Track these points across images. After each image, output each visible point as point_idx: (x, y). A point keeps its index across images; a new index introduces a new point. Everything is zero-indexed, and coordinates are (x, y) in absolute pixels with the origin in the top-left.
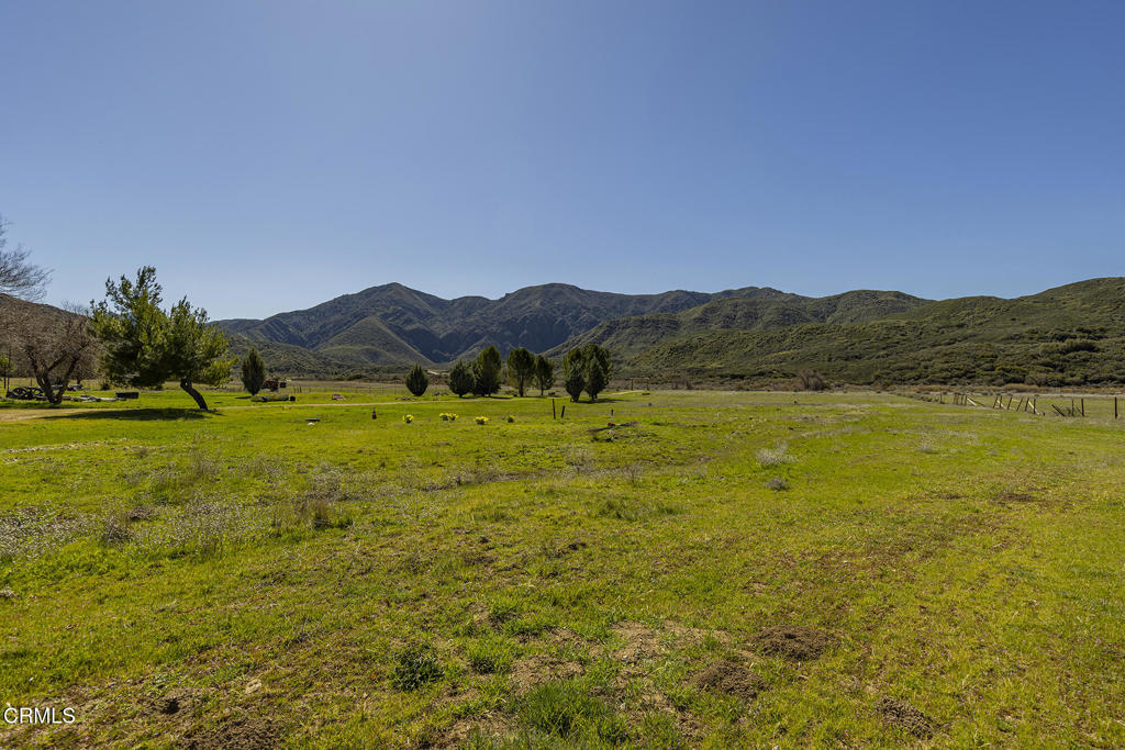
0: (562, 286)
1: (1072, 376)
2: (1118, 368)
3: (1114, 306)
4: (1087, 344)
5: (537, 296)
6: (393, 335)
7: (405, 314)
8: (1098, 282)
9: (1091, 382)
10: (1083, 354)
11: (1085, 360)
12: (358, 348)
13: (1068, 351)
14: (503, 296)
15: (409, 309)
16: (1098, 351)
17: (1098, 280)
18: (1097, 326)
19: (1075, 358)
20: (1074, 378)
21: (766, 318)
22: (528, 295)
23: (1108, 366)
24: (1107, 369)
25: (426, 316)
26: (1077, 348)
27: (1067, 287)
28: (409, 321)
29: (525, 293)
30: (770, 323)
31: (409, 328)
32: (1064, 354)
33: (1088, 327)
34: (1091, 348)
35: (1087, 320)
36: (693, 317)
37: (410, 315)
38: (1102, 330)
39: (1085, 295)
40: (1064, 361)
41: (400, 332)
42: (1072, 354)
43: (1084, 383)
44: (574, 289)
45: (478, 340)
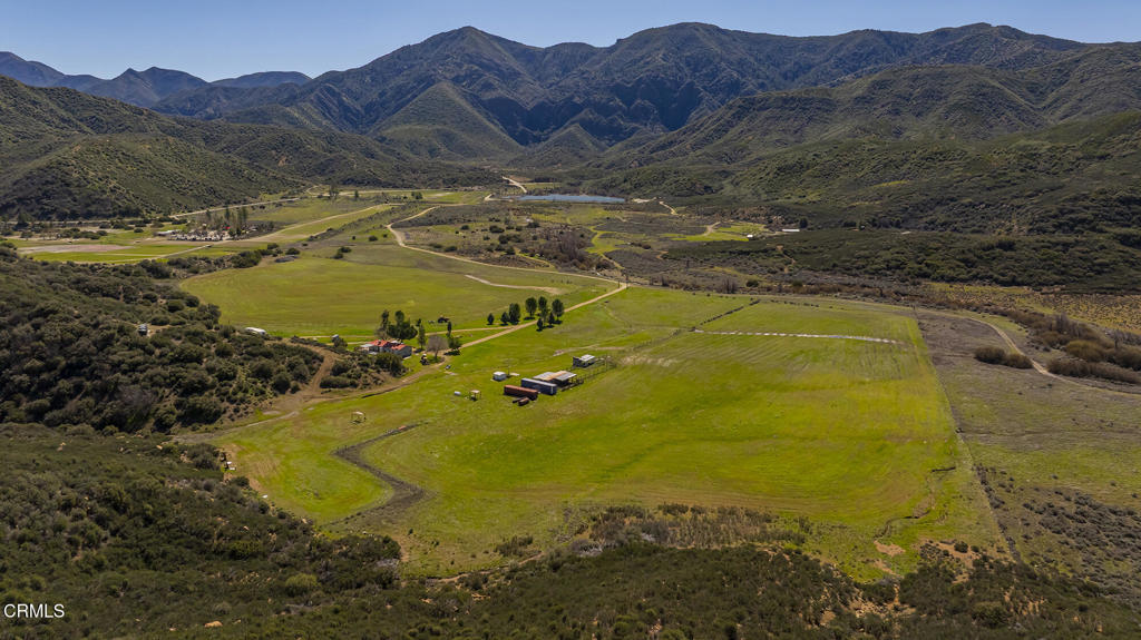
0: (696, 26)
5: (660, 43)
6: (469, 108)
7: (480, 76)
12: (427, 128)
14: (614, 42)
15: (488, 68)
21: (952, 100)
22: (647, 42)
25: (509, 76)
28: (488, 86)
29: (644, 38)
30: (957, 107)
31: (488, 96)
36: (855, 95)
37: (490, 77)
41: (476, 101)
44: (713, 30)
45: (574, 114)
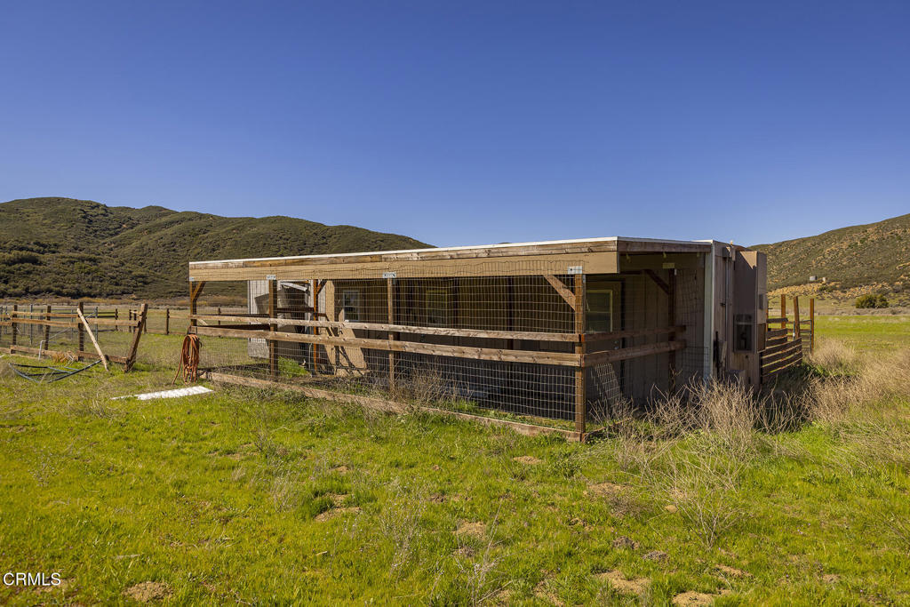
1: (14, 287)
2: (56, 281)
3: (69, 225)
4: (34, 257)
8: (59, 200)
9: (31, 293)
10: (28, 266)
11: (29, 272)
13: (14, 263)
16: (40, 264)
17: (59, 199)
18: (52, 241)
19: (20, 270)
20: (16, 290)
23: (48, 279)
24: (46, 282)
26: (22, 260)
27: (31, 200)
32: (10, 265)
33: (44, 242)
34: (35, 261)
35: (44, 235)
38: (55, 245)
39: (48, 210)
40: (9, 272)
42: (17, 266)
43: (25, 295)
